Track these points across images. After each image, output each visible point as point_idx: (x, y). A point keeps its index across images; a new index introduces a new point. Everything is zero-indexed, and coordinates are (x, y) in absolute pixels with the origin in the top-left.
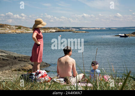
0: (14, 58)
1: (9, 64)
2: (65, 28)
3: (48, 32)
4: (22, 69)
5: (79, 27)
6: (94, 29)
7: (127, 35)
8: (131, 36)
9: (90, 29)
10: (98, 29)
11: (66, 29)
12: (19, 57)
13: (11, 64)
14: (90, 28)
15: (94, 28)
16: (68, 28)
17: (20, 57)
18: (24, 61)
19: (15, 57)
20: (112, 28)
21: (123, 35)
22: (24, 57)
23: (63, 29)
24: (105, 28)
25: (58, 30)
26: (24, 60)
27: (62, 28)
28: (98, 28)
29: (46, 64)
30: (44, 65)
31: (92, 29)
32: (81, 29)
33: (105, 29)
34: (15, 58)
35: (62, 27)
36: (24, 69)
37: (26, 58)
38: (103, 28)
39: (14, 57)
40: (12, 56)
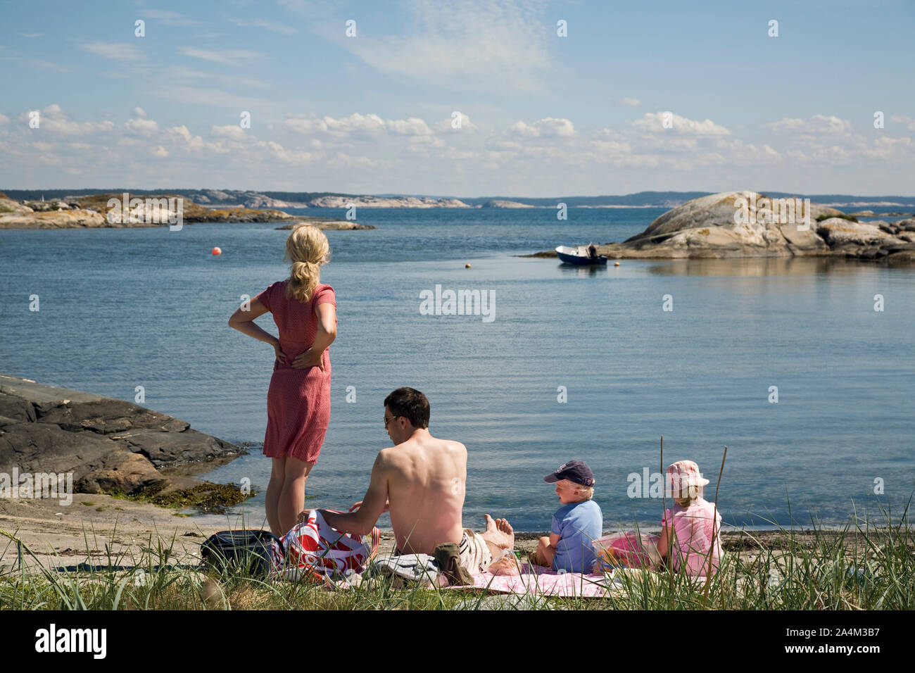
0: (33, 416)
1: (17, 450)
2: (223, 196)
4: (99, 481)
5: (310, 191)
6: (396, 204)
7: (601, 251)
8: (623, 258)
9: (372, 205)
10: (418, 204)
11: (228, 201)
12: (60, 406)
13: (27, 450)
14: (373, 197)
15: (399, 198)
16: (242, 198)
17: (68, 406)
18: (94, 430)
19: (35, 405)
20: (500, 204)
21: (583, 252)
22: (92, 404)
23: (214, 200)
24: (464, 201)
26: (88, 423)
27: (204, 198)
28: (423, 199)
29: (221, 444)
30: (209, 450)
31: (385, 204)
32: (318, 202)
33: (462, 205)
34: (38, 412)
35: (204, 192)
36: (108, 480)
37: (97, 411)
38: (449, 199)
39: (32, 409)
40: (21, 403)
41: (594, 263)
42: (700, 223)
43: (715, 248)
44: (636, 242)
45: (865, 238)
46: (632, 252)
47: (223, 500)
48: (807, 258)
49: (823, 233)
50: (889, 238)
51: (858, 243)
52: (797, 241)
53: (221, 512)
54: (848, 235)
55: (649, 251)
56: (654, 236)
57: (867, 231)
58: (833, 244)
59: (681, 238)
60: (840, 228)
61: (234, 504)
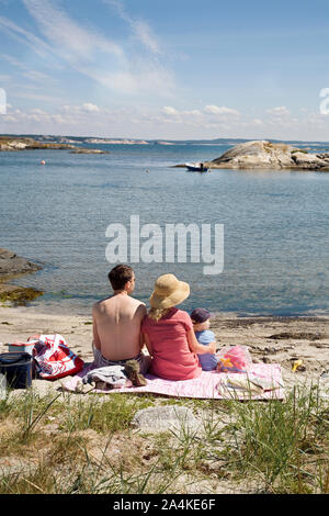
3: (7, 149)
8: (213, 168)
11: (50, 140)
21: (198, 166)
23: (45, 140)
25: (32, 143)
28: (130, 140)
29: (30, 264)
30: (24, 267)
38: (140, 141)
41: (202, 169)
42: (244, 154)
43: (250, 164)
44: (217, 161)
45: (311, 160)
46: (215, 166)
47: (27, 298)
48: (287, 168)
49: (294, 158)
50: (321, 161)
51: (308, 163)
52: (283, 162)
53: (25, 305)
54: (303, 159)
55: (223, 165)
56: (225, 159)
57: (311, 157)
58: (298, 163)
59: (236, 160)
60: (301, 156)
61: (32, 300)
